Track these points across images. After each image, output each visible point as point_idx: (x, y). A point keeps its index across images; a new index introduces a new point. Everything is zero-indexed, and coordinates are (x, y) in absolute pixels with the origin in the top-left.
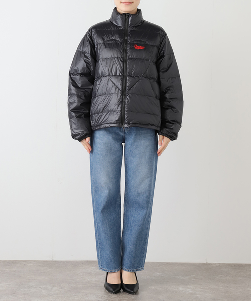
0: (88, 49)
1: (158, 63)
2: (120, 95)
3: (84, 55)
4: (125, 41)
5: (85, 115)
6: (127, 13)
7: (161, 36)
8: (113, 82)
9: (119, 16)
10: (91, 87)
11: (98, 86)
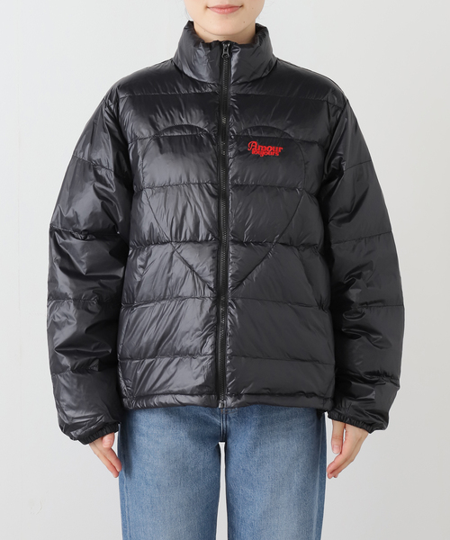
0: (105, 155)
1: (323, 196)
2: (208, 304)
3: (96, 174)
4: (222, 132)
5: (100, 361)
6: (227, 42)
7: (332, 111)
8: (186, 262)
9: (202, 52)
10: (120, 273)
11: (141, 270)
